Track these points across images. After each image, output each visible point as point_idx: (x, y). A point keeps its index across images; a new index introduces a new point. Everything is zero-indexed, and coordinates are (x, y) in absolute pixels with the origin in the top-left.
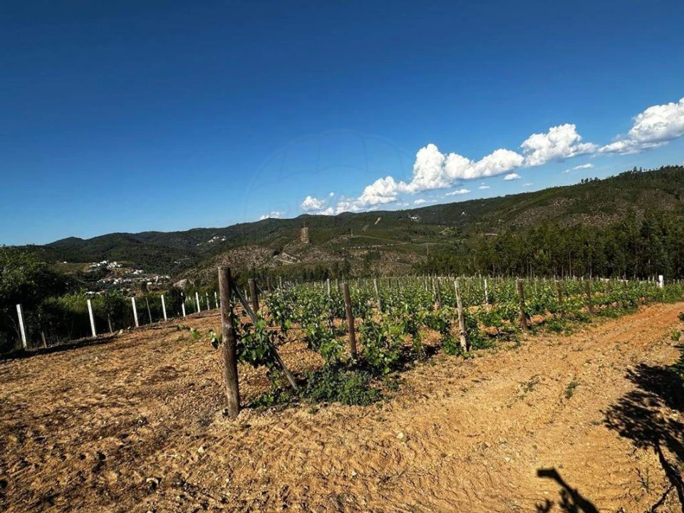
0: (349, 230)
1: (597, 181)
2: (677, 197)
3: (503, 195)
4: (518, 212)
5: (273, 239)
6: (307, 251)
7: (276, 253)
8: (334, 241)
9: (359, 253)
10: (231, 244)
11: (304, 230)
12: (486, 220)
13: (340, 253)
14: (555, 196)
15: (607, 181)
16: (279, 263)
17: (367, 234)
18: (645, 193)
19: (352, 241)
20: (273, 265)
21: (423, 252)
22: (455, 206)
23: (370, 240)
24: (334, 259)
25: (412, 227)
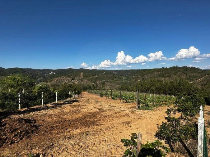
0: (96, 75)
1: (166, 68)
2: (186, 75)
3: (141, 69)
4: (145, 74)
5: (72, 75)
7: (73, 80)
8: (91, 77)
9: (98, 82)
10: (57, 75)
11: (82, 73)
12: (136, 76)
13: (93, 81)
14: (155, 71)
15: (169, 68)
16: (73, 83)
17: (101, 76)
18: (179, 73)
19: (97, 78)
20: (72, 83)
21: (117, 84)
22: (127, 71)
23: (102, 78)
24: (91, 83)
25: (114, 76)
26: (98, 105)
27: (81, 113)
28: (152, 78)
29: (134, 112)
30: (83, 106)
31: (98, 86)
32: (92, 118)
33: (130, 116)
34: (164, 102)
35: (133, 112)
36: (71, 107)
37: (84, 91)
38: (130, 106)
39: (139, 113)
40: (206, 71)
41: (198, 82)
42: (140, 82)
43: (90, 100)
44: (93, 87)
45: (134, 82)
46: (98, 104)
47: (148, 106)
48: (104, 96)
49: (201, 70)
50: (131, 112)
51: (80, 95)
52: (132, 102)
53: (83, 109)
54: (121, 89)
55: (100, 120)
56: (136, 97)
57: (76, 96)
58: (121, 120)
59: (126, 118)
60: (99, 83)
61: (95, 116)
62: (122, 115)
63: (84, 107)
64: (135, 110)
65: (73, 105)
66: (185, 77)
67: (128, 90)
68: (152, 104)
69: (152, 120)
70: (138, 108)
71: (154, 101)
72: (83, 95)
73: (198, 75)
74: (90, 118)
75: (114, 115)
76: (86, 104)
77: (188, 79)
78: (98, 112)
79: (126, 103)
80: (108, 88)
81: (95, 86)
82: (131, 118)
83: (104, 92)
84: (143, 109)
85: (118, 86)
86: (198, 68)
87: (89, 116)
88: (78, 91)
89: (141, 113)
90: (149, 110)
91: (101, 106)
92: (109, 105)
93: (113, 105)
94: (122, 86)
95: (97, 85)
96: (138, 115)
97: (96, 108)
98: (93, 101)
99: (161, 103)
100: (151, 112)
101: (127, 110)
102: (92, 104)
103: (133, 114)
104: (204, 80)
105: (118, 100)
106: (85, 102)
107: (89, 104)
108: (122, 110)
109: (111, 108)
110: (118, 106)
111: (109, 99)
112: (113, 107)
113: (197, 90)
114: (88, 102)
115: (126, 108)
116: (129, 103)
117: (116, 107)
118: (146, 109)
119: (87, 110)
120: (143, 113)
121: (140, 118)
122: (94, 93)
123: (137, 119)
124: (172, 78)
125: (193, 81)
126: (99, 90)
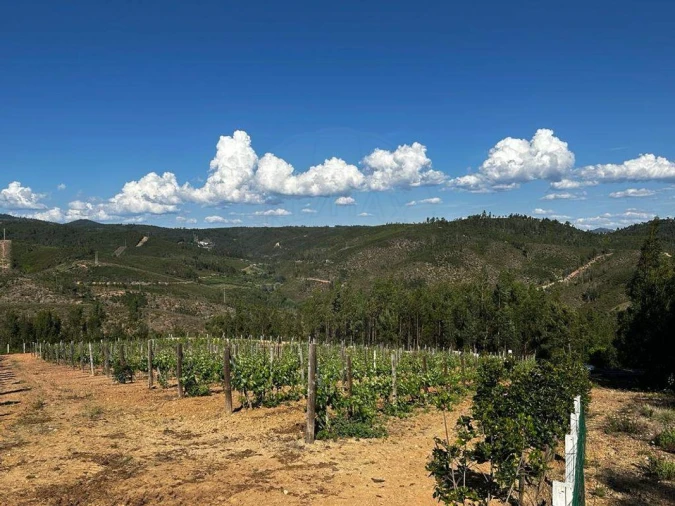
0: (92, 252)
1: (443, 223)
2: (525, 253)
3: (332, 225)
4: (351, 251)
6: (9, 282)
8: (63, 268)
9: (108, 294)
11: (4, 245)
12: (310, 258)
13: (75, 290)
14: (397, 236)
15: (454, 224)
17: (122, 261)
18: (494, 245)
19: (96, 273)
21: (217, 299)
22: (266, 231)
23: (128, 272)
24: (61, 301)
25: (200, 257)
29: (294, 457)
31: (103, 316)
33: (272, 483)
34: (434, 386)
35: (287, 458)
38: (275, 422)
39: (318, 459)
40: (596, 235)
41: (570, 284)
42: (331, 286)
43: (51, 409)
44: (76, 323)
45: (303, 289)
46: (100, 430)
47: (359, 416)
48: (139, 374)
49: (579, 232)
50: (281, 461)
52: (287, 398)
54: (233, 330)
60: (114, 299)
62: (234, 481)
64: (301, 442)
66: (517, 265)
67: (271, 331)
68: (381, 401)
69: (380, 492)
70: (317, 430)
71: (391, 390)
72: (11, 376)
75: (189, 489)
76: (25, 437)
77: (531, 273)
78: (100, 483)
79: (255, 405)
81: (88, 315)
83: (138, 353)
84: (342, 433)
85: (222, 311)
86: (568, 223)
89: (327, 460)
90: (366, 435)
91: (121, 442)
92: (166, 432)
94: (239, 310)
95: (97, 308)
96: (311, 472)
97: (83, 456)
98: (72, 410)
99: (422, 391)
101: (262, 451)
102: (65, 434)
103: (290, 468)
104: (590, 276)
105: (218, 392)
106: (20, 422)
107: (45, 431)
108: (232, 455)
109: (177, 448)
110: (216, 430)
111: (170, 392)
112: (188, 442)
113: (566, 323)
114: (35, 422)
115: (253, 438)
116: (272, 409)
117: (201, 440)
118: (351, 436)
119: (29, 477)
120: (341, 457)
121: (322, 491)
122: (79, 359)
123: (306, 496)
124: (467, 269)
125: (551, 281)
126: (113, 340)
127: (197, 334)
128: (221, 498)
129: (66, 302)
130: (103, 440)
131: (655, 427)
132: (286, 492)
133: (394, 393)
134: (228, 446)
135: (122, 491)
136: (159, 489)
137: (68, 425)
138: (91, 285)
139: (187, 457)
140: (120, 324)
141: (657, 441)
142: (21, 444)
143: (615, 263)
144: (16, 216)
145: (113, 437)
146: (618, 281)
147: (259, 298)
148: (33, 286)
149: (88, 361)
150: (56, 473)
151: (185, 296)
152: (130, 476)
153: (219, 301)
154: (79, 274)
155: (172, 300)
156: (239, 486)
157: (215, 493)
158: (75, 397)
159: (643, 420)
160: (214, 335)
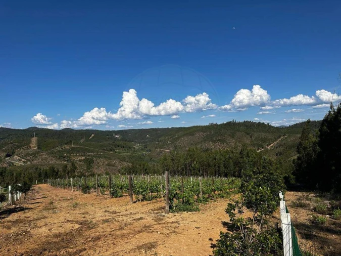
0: (71, 141)
1: (216, 125)
2: (251, 137)
4: (178, 138)
6: (37, 155)
7: (8, 156)
8: (59, 148)
9: (77, 159)
11: (34, 139)
12: (161, 141)
15: (221, 125)
16: (11, 164)
17: (83, 145)
18: (238, 134)
19: (73, 150)
20: (5, 165)
21: (123, 159)
22: (143, 130)
23: (86, 149)
24: (59, 162)
25: (116, 142)
26: (77, 214)
27: (31, 240)
28: (192, 144)
30: (39, 219)
31: (75, 168)
32: (64, 247)
33: (153, 229)
34: (218, 191)
35: (158, 220)
36: (4, 227)
37: (40, 182)
38: (151, 206)
39: (171, 220)
41: (271, 149)
42: (170, 153)
43: (56, 204)
44: (64, 171)
45: (159, 154)
46: (77, 211)
47: (188, 202)
48: (92, 190)
49: (273, 127)
50: (156, 221)
51: (29, 194)
52: (156, 197)
53: (38, 227)
54: (130, 172)
55: (85, 249)
56: (163, 186)
57: (19, 196)
58: (135, 241)
59: (144, 236)
60: (80, 161)
61: (69, 241)
62: (137, 229)
63: (40, 223)
64: (164, 214)
65: (10, 221)
66: (248, 142)
67: (146, 172)
68: (196, 197)
69: (199, 232)
70: (170, 209)
72: (38, 193)
73: (269, 136)
74: (58, 249)
75: (118, 233)
76: (47, 215)
77: (254, 145)
78: (79, 231)
79: (142, 200)
80: (102, 170)
81: (69, 168)
82: (155, 235)
83: (91, 182)
84: (180, 210)
85: (125, 164)
86: (268, 124)
87: (55, 243)
88: (25, 184)
89: (175, 220)
90: (191, 210)
91: (86, 216)
92: (106, 211)
93: (113, 209)
94: (133, 163)
95: (73, 165)
96: (169, 225)
97: (71, 222)
98: (65, 204)
99: (213, 193)
100: (194, 216)
101: (147, 218)
102: (63, 213)
103: (160, 224)
104: (279, 146)
105: (126, 196)
106: (43, 209)
107: (54, 213)
108: (134, 220)
109: (111, 217)
110: (126, 210)
111: (105, 196)
112: (115, 215)
113: (270, 164)
114: (50, 209)
115: (143, 213)
116: (150, 202)
117: (121, 214)
118: (184, 211)
119: (49, 230)
120: (181, 219)
121: (174, 232)
122: (67, 185)
123: (168, 234)
124: (227, 144)
125: (263, 148)
126: (80, 177)
127: (115, 174)
128: (132, 236)
129: (60, 162)
130: (79, 215)
131: (313, 204)
132: (159, 233)
133: (201, 193)
134: (132, 216)
135: (89, 235)
136: (105, 233)
137: (64, 210)
138: (71, 155)
139: (115, 221)
140: (83, 171)
141: (315, 209)
142: (45, 218)
143: (289, 140)
144: (39, 127)
145: (83, 214)
146: (291, 147)
147: (140, 158)
148: (47, 156)
149: (70, 185)
150: (60, 228)
151: (110, 159)
152: (92, 228)
153: (124, 160)
154: (65, 151)
155: (104, 160)
156: (139, 231)
157: (129, 234)
158: (66, 200)
159: (307, 202)
160: (122, 174)
